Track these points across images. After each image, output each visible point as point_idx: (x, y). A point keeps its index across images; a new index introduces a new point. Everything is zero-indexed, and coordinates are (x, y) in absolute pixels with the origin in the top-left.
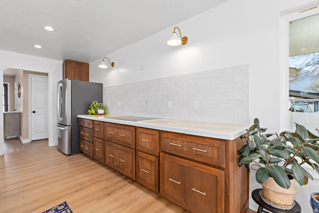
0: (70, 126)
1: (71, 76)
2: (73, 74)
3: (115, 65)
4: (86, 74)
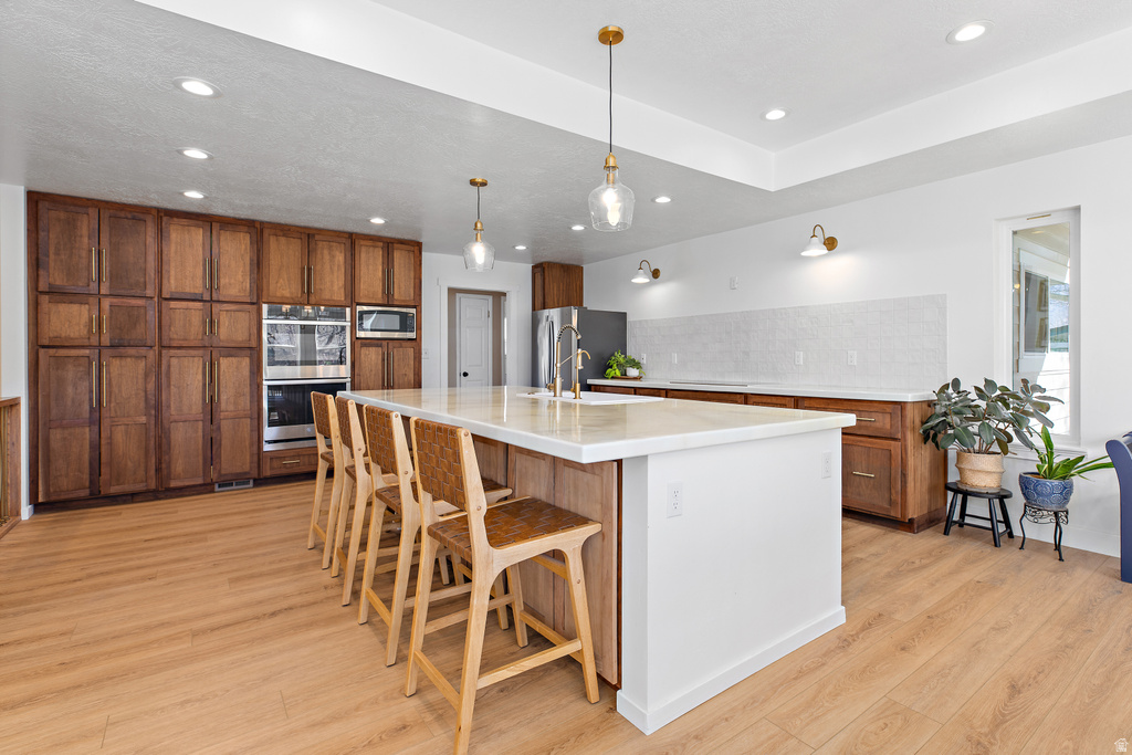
3: (663, 274)
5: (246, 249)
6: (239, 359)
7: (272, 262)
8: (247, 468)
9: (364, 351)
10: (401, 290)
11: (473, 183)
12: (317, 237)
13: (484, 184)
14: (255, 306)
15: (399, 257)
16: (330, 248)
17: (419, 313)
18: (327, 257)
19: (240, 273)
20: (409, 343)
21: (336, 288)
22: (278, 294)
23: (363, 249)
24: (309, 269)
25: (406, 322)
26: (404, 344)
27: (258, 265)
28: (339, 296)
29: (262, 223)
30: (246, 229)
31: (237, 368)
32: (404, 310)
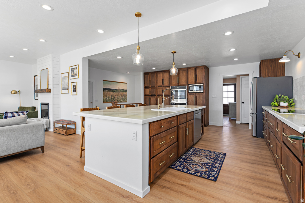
0: (256, 114)
1: (265, 73)
2: (266, 71)
3: (301, 55)
4: (281, 68)
9: (190, 96)
10: (199, 80)
11: (172, 53)
12: (180, 70)
13: (175, 53)
14: (169, 87)
15: (198, 71)
20: (201, 93)
21: (184, 81)
22: (173, 84)
24: (178, 78)
27: (170, 78)
32: (200, 85)
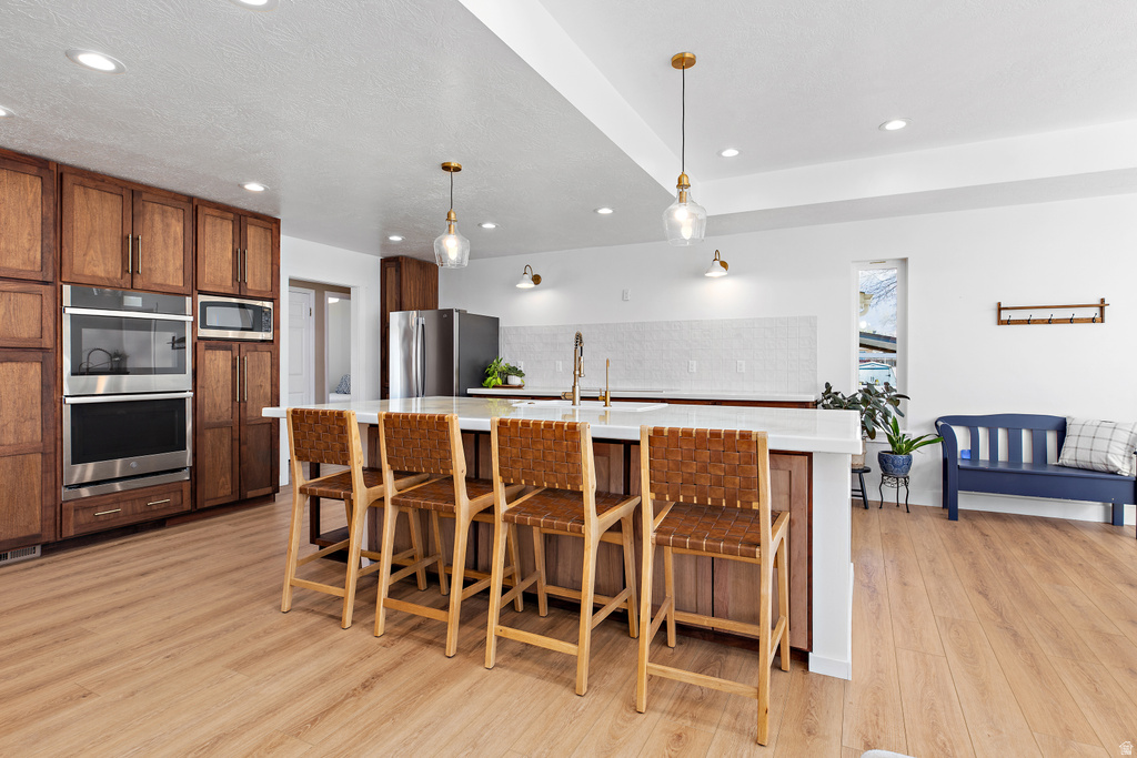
5: (35, 200)
6: (24, 365)
7: (77, 224)
8: (36, 528)
9: (209, 355)
10: (255, 278)
11: (446, 167)
12: (145, 196)
13: (457, 169)
14: (49, 288)
15: (254, 234)
16: (163, 213)
17: (277, 307)
18: (158, 225)
19: (25, 236)
20: (264, 346)
21: (171, 269)
22: (87, 272)
23: (209, 220)
24: (135, 240)
25: (262, 319)
26: (260, 346)
27: (56, 225)
28: (176, 280)
29: (59, 165)
30: (34, 170)
31: (20, 378)
32: (259, 303)
